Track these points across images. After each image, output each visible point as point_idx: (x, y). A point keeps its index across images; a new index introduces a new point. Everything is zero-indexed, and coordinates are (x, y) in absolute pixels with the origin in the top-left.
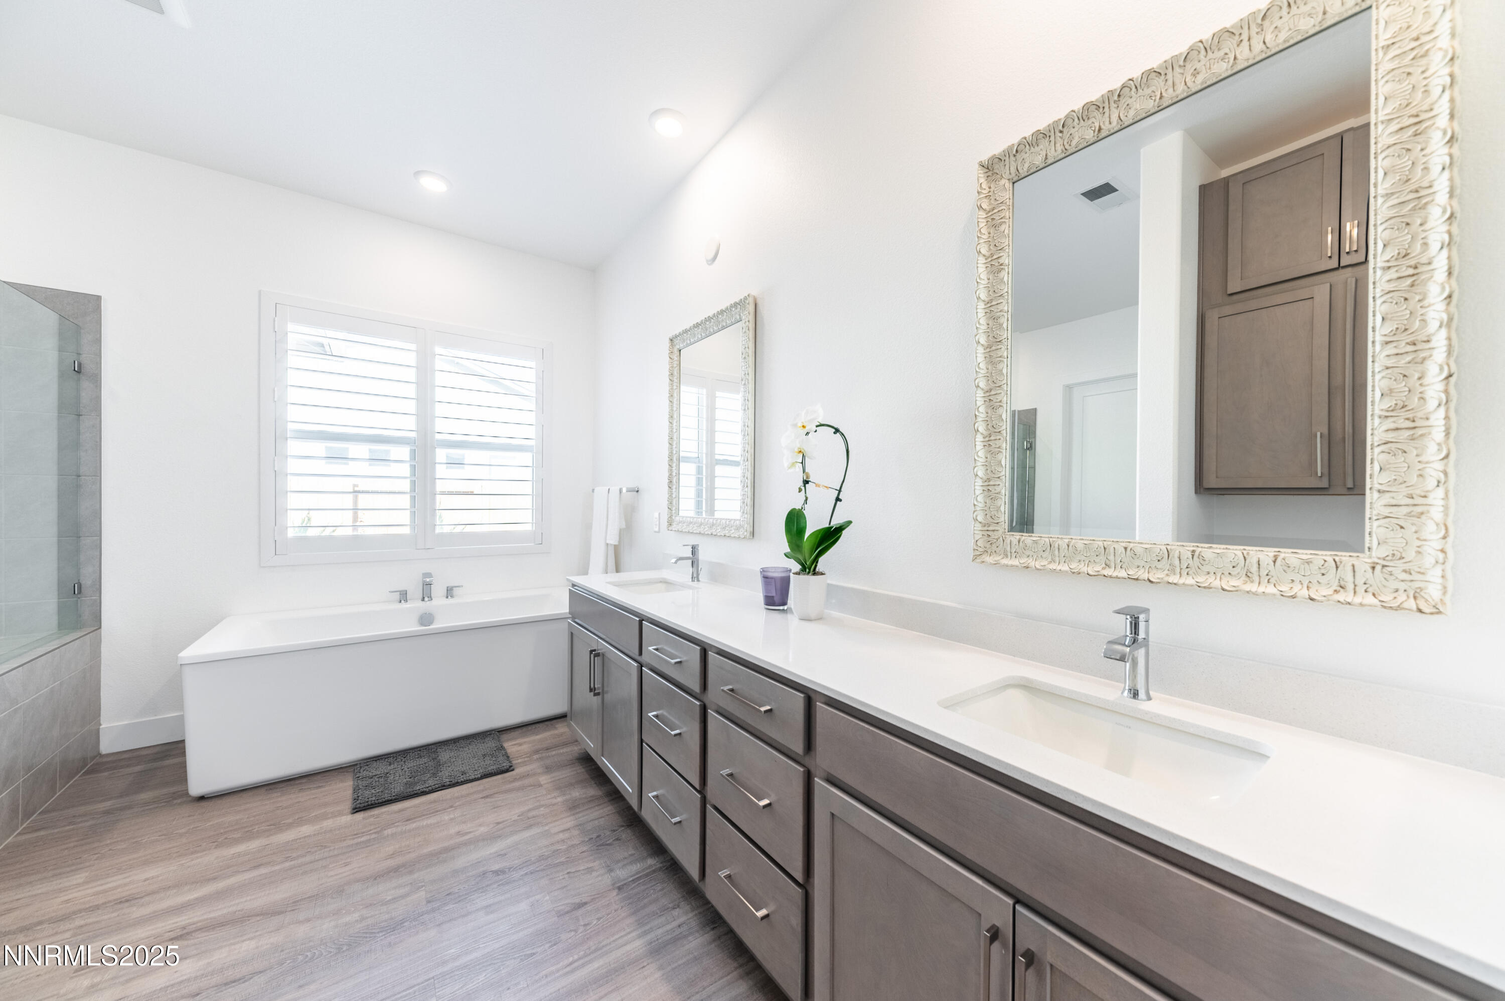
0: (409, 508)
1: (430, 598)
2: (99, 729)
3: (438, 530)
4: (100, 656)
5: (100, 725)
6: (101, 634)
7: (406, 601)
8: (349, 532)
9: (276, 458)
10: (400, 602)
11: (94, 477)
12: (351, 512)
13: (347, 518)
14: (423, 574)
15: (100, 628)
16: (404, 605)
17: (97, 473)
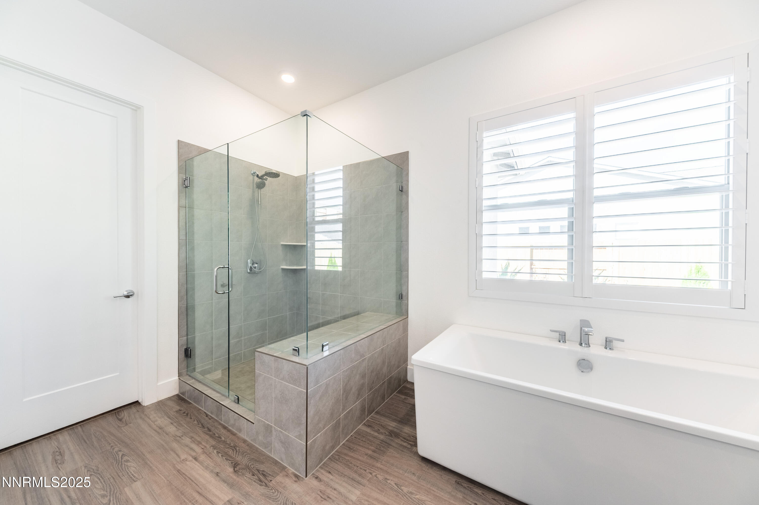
0: (567, 259)
1: (588, 345)
2: (407, 367)
3: (595, 281)
4: (408, 331)
5: (408, 366)
6: (408, 320)
7: (564, 342)
8: (527, 277)
9: (477, 225)
10: (560, 341)
11: (406, 242)
12: (529, 262)
13: (526, 266)
14: (581, 320)
15: (408, 317)
16: (562, 346)
17: (407, 241)
